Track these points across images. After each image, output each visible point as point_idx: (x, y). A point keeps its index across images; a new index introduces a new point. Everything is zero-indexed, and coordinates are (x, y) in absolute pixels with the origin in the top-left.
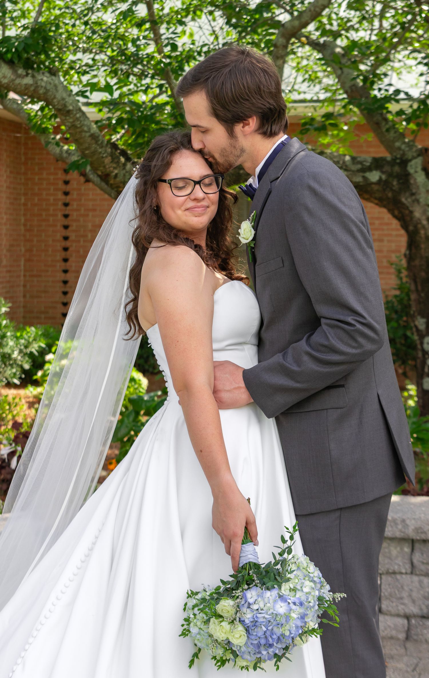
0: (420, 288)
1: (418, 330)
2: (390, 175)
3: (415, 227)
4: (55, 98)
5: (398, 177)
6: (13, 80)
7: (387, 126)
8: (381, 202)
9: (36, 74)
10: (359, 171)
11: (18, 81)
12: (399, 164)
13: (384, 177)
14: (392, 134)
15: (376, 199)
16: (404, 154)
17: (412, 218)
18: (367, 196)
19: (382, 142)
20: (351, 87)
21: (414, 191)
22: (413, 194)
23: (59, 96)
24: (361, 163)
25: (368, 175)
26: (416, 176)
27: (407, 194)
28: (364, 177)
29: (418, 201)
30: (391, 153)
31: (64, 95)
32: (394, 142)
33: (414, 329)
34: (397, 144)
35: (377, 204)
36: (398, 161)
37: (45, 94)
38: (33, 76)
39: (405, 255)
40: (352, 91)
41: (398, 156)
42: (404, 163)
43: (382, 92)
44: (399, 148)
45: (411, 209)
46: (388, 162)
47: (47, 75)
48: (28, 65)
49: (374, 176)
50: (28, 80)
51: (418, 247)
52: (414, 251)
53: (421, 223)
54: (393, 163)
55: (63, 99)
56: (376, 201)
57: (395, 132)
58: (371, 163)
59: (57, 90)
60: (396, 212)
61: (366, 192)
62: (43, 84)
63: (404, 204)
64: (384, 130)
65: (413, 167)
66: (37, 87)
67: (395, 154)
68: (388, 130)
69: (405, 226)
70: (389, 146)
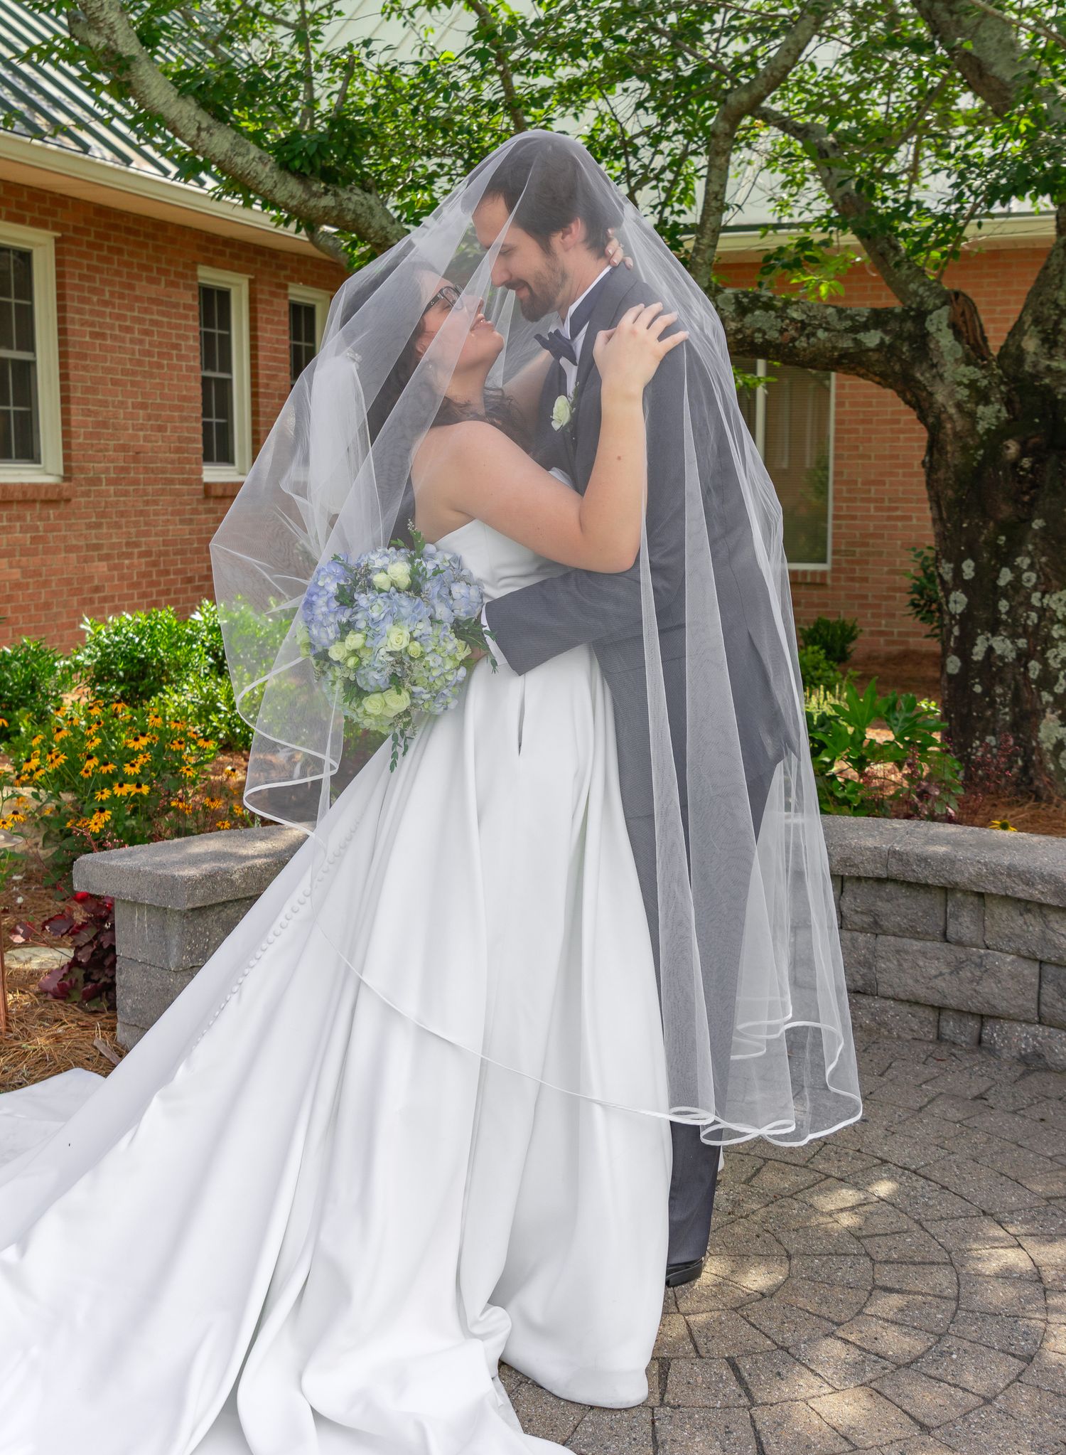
0: (945, 515)
1: (943, 582)
2: (898, 336)
3: (938, 417)
4: (370, 227)
5: (911, 338)
6: (305, 201)
7: (897, 258)
8: (884, 379)
9: (340, 192)
10: (847, 330)
11: (312, 202)
12: (914, 319)
13: (887, 339)
14: (904, 270)
15: (876, 374)
16: (922, 303)
17: (931, 404)
18: (863, 371)
19: (890, 284)
20: (842, 198)
21: (935, 361)
22: (934, 366)
23: (376, 223)
24: (852, 318)
25: (861, 336)
26: (938, 336)
27: (925, 366)
28: (855, 340)
29: (941, 376)
30: (902, 301)
31: (385, 222)
32: (907, 283)
33: (938, 581)
34: (912, 287)
35: (879, 383)
36: (912, 313)
37: (354, 220)
38: (336, 195)
39: (923, 463)
40: (844, 203)
41: (914, 306)
42: (921, 315)
43: (890, 203)
44: (915, 293)
45: (929, 389)
46: (896, 316)
47: (358, 191)
48: (329, 176)
49: (872, 339)
50: (328, 201)
51: (942, 451)
52: (936, 456)
53: (946, 411)
54: (904, 316)
55: (383, 228)
56: (877, 379)
57: (910, 268)
58: (868, 318)
59: (373, 216)
60: (909, 396)
61: (861, 364)
62: (351, 206)
63: (919, 382)
64: (892, 264)
65: (935, 322)
66: (342, 210)
67: (909, 302)
68: (898, 265)
69: (922, 418)
70: (900, 292)
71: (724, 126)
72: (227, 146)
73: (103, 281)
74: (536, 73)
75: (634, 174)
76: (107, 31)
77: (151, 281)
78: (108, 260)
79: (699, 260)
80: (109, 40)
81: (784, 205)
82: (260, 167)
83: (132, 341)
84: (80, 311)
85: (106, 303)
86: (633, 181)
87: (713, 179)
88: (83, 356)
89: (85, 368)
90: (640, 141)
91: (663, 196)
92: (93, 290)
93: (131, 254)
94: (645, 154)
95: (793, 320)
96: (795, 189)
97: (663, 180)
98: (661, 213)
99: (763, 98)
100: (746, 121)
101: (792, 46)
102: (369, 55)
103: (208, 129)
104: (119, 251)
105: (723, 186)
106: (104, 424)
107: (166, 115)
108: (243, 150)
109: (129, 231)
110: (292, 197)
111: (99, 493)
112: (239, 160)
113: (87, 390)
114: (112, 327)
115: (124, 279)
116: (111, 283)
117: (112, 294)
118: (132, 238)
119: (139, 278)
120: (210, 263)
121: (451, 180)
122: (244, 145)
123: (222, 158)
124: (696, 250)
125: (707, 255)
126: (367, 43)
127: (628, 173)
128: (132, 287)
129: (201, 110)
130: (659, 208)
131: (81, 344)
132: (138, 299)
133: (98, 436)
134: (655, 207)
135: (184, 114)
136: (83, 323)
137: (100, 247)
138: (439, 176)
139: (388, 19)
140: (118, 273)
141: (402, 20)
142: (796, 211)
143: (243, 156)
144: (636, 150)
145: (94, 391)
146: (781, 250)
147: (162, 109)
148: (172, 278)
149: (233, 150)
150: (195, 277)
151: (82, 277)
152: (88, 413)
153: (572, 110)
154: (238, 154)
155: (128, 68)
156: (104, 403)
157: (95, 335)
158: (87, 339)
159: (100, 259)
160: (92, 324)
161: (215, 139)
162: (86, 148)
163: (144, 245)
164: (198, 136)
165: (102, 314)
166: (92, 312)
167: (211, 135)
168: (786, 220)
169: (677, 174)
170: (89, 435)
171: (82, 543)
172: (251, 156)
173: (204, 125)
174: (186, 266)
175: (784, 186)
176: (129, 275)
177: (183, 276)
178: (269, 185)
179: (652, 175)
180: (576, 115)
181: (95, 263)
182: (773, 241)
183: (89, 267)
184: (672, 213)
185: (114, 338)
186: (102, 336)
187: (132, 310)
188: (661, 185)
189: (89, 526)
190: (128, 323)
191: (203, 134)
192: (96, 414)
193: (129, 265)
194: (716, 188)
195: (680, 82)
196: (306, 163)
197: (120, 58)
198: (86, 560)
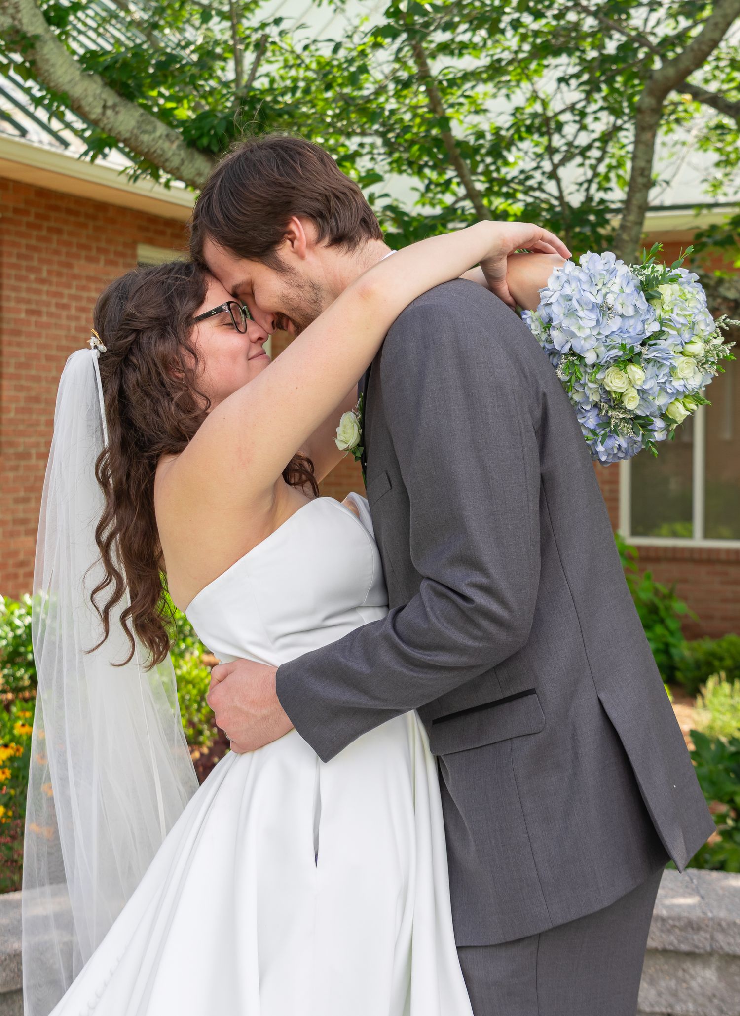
71: (649, 101)
72: (132, 123)
73: (41, 260)
74: (461, 54)
75: (557, 150)
76: (11, 11)
77: (89, 259)
78: (47, 240)
79: (625, 237)
80: (14, 18)
81: (717, 185)
82: (166, 145)
83: (69, 318)
84: (15, 289)
85: (43, 281)
86: (557, 158)
87: (640, 154)
88: (17, 333)
89: (19, 344)
90: (566, 117)
91: (590, 174)
92: (30, 269)
93: (71, 234)
94: (570, 130)
95: (725, 299)
96: (728, 169)
97: (589, 158)
98: (587, 190)
99: (689, 72)
100: (673, 96)
101: (720, 20)
102: (282, 33)
103: (114, 107)
104: (59, 231)
105: (649, 161)
106: (37, 400)
107: (71, 92)
108: (149, 128)
109: (69, 211)
110: (200, 174)
111: (28, 468)
112: (145, 138)
113: (19, 366)
114: (48, 304)
115: (63, 258)
116: (49, 262)
117: (50, 272)
118: (72, 218)
119: (78, 257)
120: (151, 242)
121: (372, 159)
122: (150, 123)
123: (127, 135)
124: (623, 227)
125: (634, 232)
126: (278, 21)
127: (551, 150)
128: (69, 266)
129: (107, 89)
130: (585, 185)
131: (16, 321)
132: (75, 277)
133: (29, 411)
134: (581, 184)
135: (90, 93)
136: (19, 300)
137: (39, 227)
138: (361, 155)
139: (319, 5)
140: (57, 252)
141: (333, 7)
142: (730, 190)
143: (150, 133)
144: (560, 127)
145: (27, 366)
146: (714, 228)
147: (66, 88)
148: (112, 256)
149: (139, 128)
150: (134, 256)
151: (19, 256)
152: (20, 388)
153: (504, 91)
154: (144, 132)
155: (32, 46)
156: (37, 379)
157: (30, 312)
158: (23, 316)
159: (39, 239)
160: (28, 302)
161: (121, 117)
162: (23, 132)
163: (84, 226)
164: (103, 113)
165: (38, 292)
166: (29, 290)
167: (117, 113)
168: (722, 199)
169: (604, 150)
170: (19, 410)
171: (9, 517)
172: (158, 134)
173: (110, 103)
174: (125, 245)
175: (718, 165)
176: (68, 254)
177: (122, 255)
178: (175, 162)
179: (577, 151)
180: (508, 96)
181: (33, 242)
182: (705, 220)
183: (28, 247)
184: (599, 189)
185: (50, 315)
186: (38, 313)
187: (69, 286)
188: (588, 162)
189: (17, 501)
190: (65, 300)
191: (109, 112)
192: (28, 389)
193: (69, 244)
194: (641, 164)
195: (605, 60)
196: (214, 141)
197: (24, 37)
198: (12, 534)
